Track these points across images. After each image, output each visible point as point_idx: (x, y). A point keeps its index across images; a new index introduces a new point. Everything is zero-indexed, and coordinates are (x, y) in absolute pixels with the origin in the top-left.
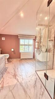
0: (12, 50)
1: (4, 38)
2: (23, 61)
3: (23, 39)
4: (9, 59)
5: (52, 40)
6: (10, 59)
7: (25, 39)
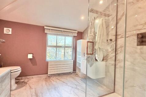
0: (30, 56)
1: (10, 29)
2: (54, 78)
3: (55, 34)
4: (20, 78)
5: (111, 40)
6: (23, 78)
7: (57, 35)
